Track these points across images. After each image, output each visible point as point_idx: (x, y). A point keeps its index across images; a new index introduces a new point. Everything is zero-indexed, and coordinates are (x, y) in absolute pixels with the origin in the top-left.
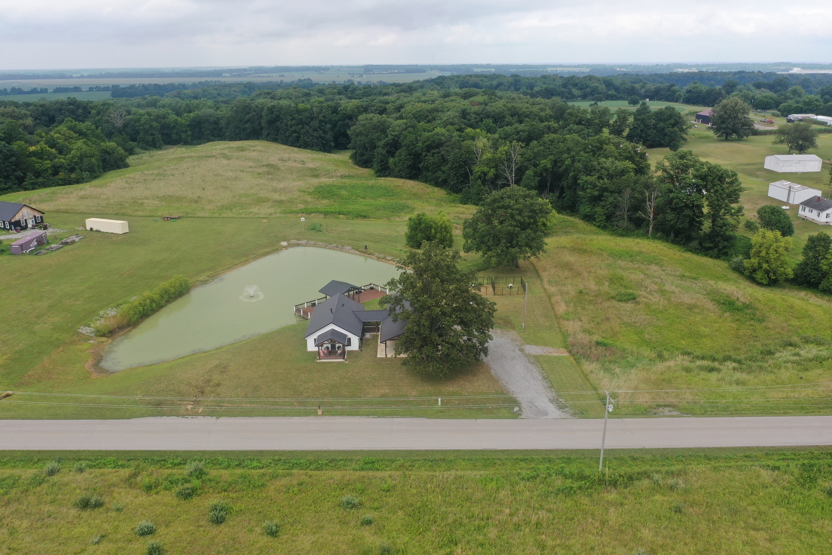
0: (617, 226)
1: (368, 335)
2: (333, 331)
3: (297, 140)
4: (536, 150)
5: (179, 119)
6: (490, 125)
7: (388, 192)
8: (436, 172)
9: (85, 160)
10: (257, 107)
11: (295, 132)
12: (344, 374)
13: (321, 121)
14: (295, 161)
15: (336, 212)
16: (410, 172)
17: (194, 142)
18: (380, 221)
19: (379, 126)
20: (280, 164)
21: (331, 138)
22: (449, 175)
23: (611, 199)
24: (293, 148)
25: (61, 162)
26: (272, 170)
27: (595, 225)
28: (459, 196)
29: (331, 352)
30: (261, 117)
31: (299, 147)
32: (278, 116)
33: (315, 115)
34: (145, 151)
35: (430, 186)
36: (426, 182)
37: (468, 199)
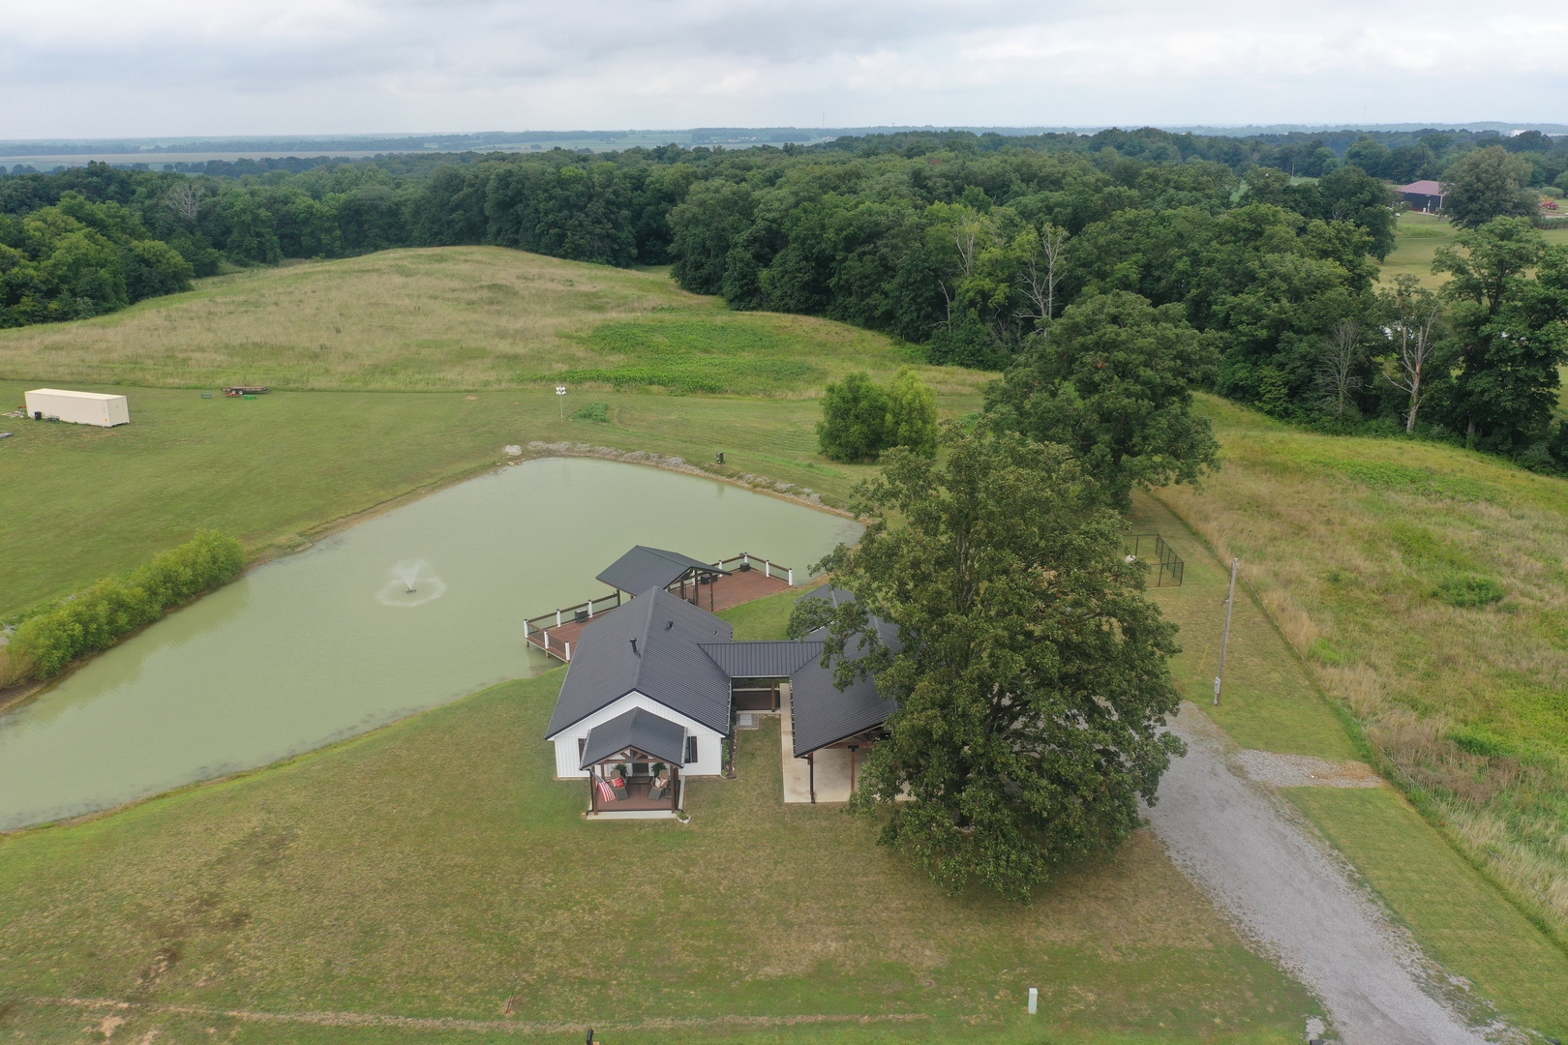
0: (1320, 410)
1: (747, 720)
2: (639, 713)
3: (558, 244)
4: (1102, 241)
5: (317, 204)
6: (981, 198)
7: (760, 341)
8: (868, 295)
9: (84, 271)
10: (476, 177)
11: (554, 224)
12: (679, 872)
13: (609, 202)
14: (552, 281)
15: (642, 379)
16: (808, 299)
17: (348, 252)
18: (747, 400)
19: (736, 203)
20: (519, 285)
21: (631, 239)
22: (899, 299)
23: (1302, 347)
24: (549, 258)
25: (25, 276)
26: (500, 295)
27: (1260, 409)
28: (928, 346)
29: (634, 785)
30: (484, 195)
31: (564, 257)
32: (519, 193)
33: (598, 189)
34: (242, 269)
35: (854, 328)
36: (843, 319)
37: (946, 352)
